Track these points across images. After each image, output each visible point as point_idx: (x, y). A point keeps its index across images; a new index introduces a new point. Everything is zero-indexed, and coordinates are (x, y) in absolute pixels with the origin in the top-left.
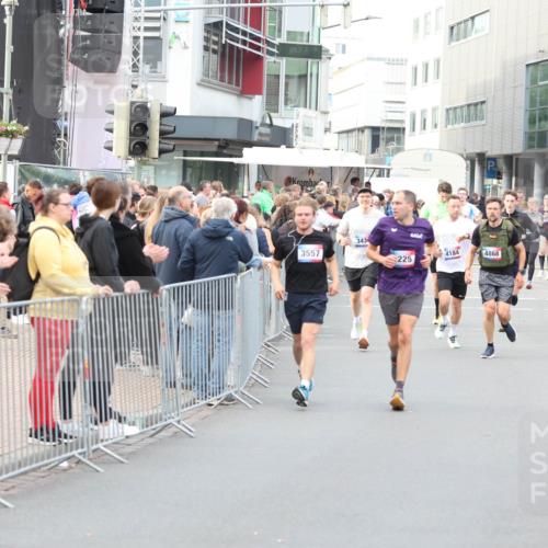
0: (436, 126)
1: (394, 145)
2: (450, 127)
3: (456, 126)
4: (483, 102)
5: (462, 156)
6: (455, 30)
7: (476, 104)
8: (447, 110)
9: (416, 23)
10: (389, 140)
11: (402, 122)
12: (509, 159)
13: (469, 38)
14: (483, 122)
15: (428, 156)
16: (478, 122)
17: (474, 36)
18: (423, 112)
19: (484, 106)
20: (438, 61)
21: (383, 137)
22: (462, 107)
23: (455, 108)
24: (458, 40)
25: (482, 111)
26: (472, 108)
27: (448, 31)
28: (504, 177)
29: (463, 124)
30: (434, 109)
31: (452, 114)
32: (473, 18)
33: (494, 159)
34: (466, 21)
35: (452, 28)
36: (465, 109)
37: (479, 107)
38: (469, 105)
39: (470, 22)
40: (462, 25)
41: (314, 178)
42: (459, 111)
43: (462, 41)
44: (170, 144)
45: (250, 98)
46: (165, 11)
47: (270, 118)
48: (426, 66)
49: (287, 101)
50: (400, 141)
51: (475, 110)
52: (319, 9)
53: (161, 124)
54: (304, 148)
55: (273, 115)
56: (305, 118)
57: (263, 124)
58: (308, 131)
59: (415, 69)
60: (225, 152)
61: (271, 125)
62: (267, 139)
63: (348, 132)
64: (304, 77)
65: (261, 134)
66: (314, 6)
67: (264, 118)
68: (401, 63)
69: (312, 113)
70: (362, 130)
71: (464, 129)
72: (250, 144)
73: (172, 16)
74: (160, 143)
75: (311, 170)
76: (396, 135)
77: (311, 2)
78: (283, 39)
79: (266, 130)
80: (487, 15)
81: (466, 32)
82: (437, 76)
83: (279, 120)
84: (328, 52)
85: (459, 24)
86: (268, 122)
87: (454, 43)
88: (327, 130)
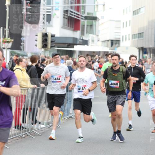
0: (129, 39)
1: (117, 45)
2: (133, 40)
3: (135, 39)
4: (143, 33)
5: (137, 48)
6: (135, 12)
7: (141, 33)
8: (133, 35)
9: (124, 10)
10: (116, 43)
11: (120, 38)
12: (150, 48)
13: (139, 15)
14: (143, 38)
15: (127, 48)
16: (141, 38)
17: (140, 14)
18: (126, 36)
19: (143, 34)
20: (130, 21)
21: (114, 43)
22: (137, 34)
23: (135, 35)
24: (136, 15)
25: (142, 35)
26: (140, 34)
27: (133, 12)
28: (149, 54)
29: (137, 39)
30: (129, 35)
31: (134, 36)
32: (140, 9)
33: (146, 49)
34: (138, 10)
35: (134, 12)
36: (138, 35)
37: (142, 34)
38: (139, 34)
39: (139, 10)
40: (137, 11)
41: (94, 54)
42: (136, 35)
43: (137, 15)
44: (54, 45)
45: (76, 32)
46: (52, 7)
47: (82, 37)
48: (127, 22)
49: (87, 32)
50: (119, 44)
51: (140, 35)
52: (96, 6)
53: (51, 39)
54: (92, 46)
55: (83, 36)
56: (92, 37)
57: (80, 39)
58: (93, 41)
59: (123, 23)
60: (69, 47)
61: (82, 39)
62: (81, 43)
63: (104, 41)
64: (91, 26)
65: (79, 42)
66: (95, 5)
67: (80, 37)
68: (119, 21)
69: (94, 36)
70: (108, 41)
71: (138, 40)
72: (76, 45)
73: (54, 8)
74: (51, 44)
75: (94, 52)
76: (118, 42)
77: (94, 4)
78: (86, 15)
79: (81, 41)
80: (144, 8)
81: (138, 13)
82: (130, 25)
83: (85, 38)
84: (98, 18)
85: (136, 10)
86: (81, 38)
87: (135, 16)
88: (98, 41)
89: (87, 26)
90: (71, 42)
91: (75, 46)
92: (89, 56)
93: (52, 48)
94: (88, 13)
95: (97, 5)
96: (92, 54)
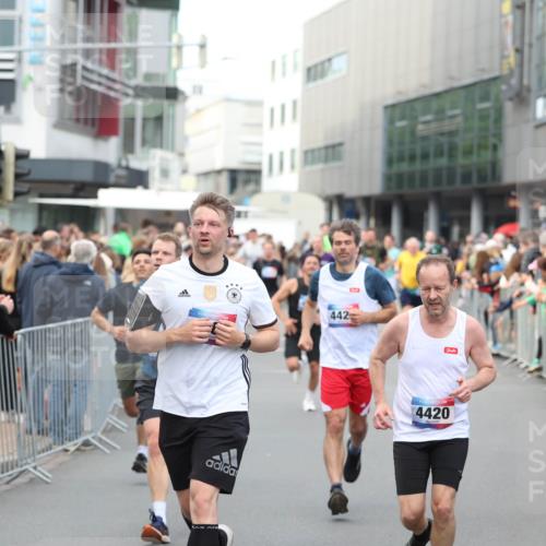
0: (294, 167)
1: (251, 187)
2: (309, 168)
3: (315, 167)
4: (341, 144)
5: (320, 196)
6: (313, 72)
7: (333, 147)
8: (306, 153)
9: (273, 63)
10: (247, 182)
11: (260, 164)
12: (367, 200)
13: (326, 80)
14: (341, 164)
15: (286, 198)
16: (335, 164)
17: (330, 78)
18: (282, 154)
19: (342, 148)
20: (295, 103)
21: (243, 178)
22: (319, 149)
23: (313, 151)
24: (315, 79)
25: (340, 153)
26: (330, 151)
27: (305, 71)
29: (320, 166)
30: (293, 151)
31: (310, 156)
32: (330, 60)
33: (352, 201)
34: (323, 63)
35: (309, 70)
36: (323, 152)
37: (337, 149)
38: (327, 148)
39: (327, 64)
40: (319, 68)
41: (171, 220)
42: (316, 153)
43: (320, 82)
44: (24, 187)
45: (106, 140)
46: (20, 53)
47: (127, 160)
48: (283, 107)
49: (144, 142)
50: (258, 182)
51: (332, 152)
52: (174, 50)
53: (16, 167)
54: (161, 190)
55: (130, 156)
56: (162, 159)
57: (120, 166)
58: (165, 173)
59: (272, 111)
60: (82, 194)
61: (127, 168)
62: (123, 181)
63: (206, 174)
64: (159, 120)
65: (118, 177)
66: (170, 47)
67: (120, 160)
68: (259, 104)
69: (169, 155)
70: (219, 172)
71: (323, 170)
72: (106, 186)
73: (27, 57)
74: (15, 185)
75: (168, 213)
76: (253, 177)
77: (167, 44)
78: (139, 81)
79: (122, 173)
80: (344, 57)
81: (323, 74)
82: (294, 116)
83: (136, 163)
84: (183, 93)
85: (316, 66)
86: (124, 163)
87: (312, 85)
88: (185, 171)
89: (145, 120)
90: (87, 176)
91: (102, 193)
92: (151, 228)
93: (20, 199)
94: (148, 76)
95: (179, 48)
96: (164, 220)
